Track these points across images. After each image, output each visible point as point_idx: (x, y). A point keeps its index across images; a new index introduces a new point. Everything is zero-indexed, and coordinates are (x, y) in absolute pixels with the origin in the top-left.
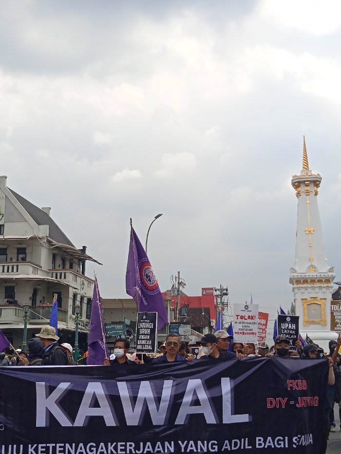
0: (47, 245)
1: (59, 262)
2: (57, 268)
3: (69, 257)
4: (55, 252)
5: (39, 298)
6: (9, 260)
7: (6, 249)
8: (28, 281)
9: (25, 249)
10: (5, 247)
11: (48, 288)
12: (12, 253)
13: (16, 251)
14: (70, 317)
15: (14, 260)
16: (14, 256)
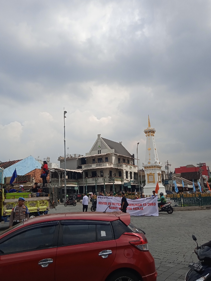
0: (115, 156)
1: (121, 160)
2: (121, 162)
3: (126, 158)
4: (119, 157)
5: (113, 174)
6: (103, 162)
7: (102, 158)
8: (107, 168)
9: (107, 157)
10: (101, 157)
11: (117, 170)
12: (104, 159)
13: (105, 159)
14: (125, 180)
15: (105, 162)
16: (105, 160)
